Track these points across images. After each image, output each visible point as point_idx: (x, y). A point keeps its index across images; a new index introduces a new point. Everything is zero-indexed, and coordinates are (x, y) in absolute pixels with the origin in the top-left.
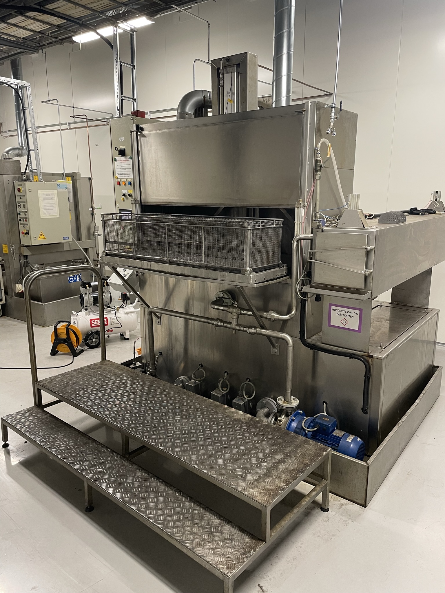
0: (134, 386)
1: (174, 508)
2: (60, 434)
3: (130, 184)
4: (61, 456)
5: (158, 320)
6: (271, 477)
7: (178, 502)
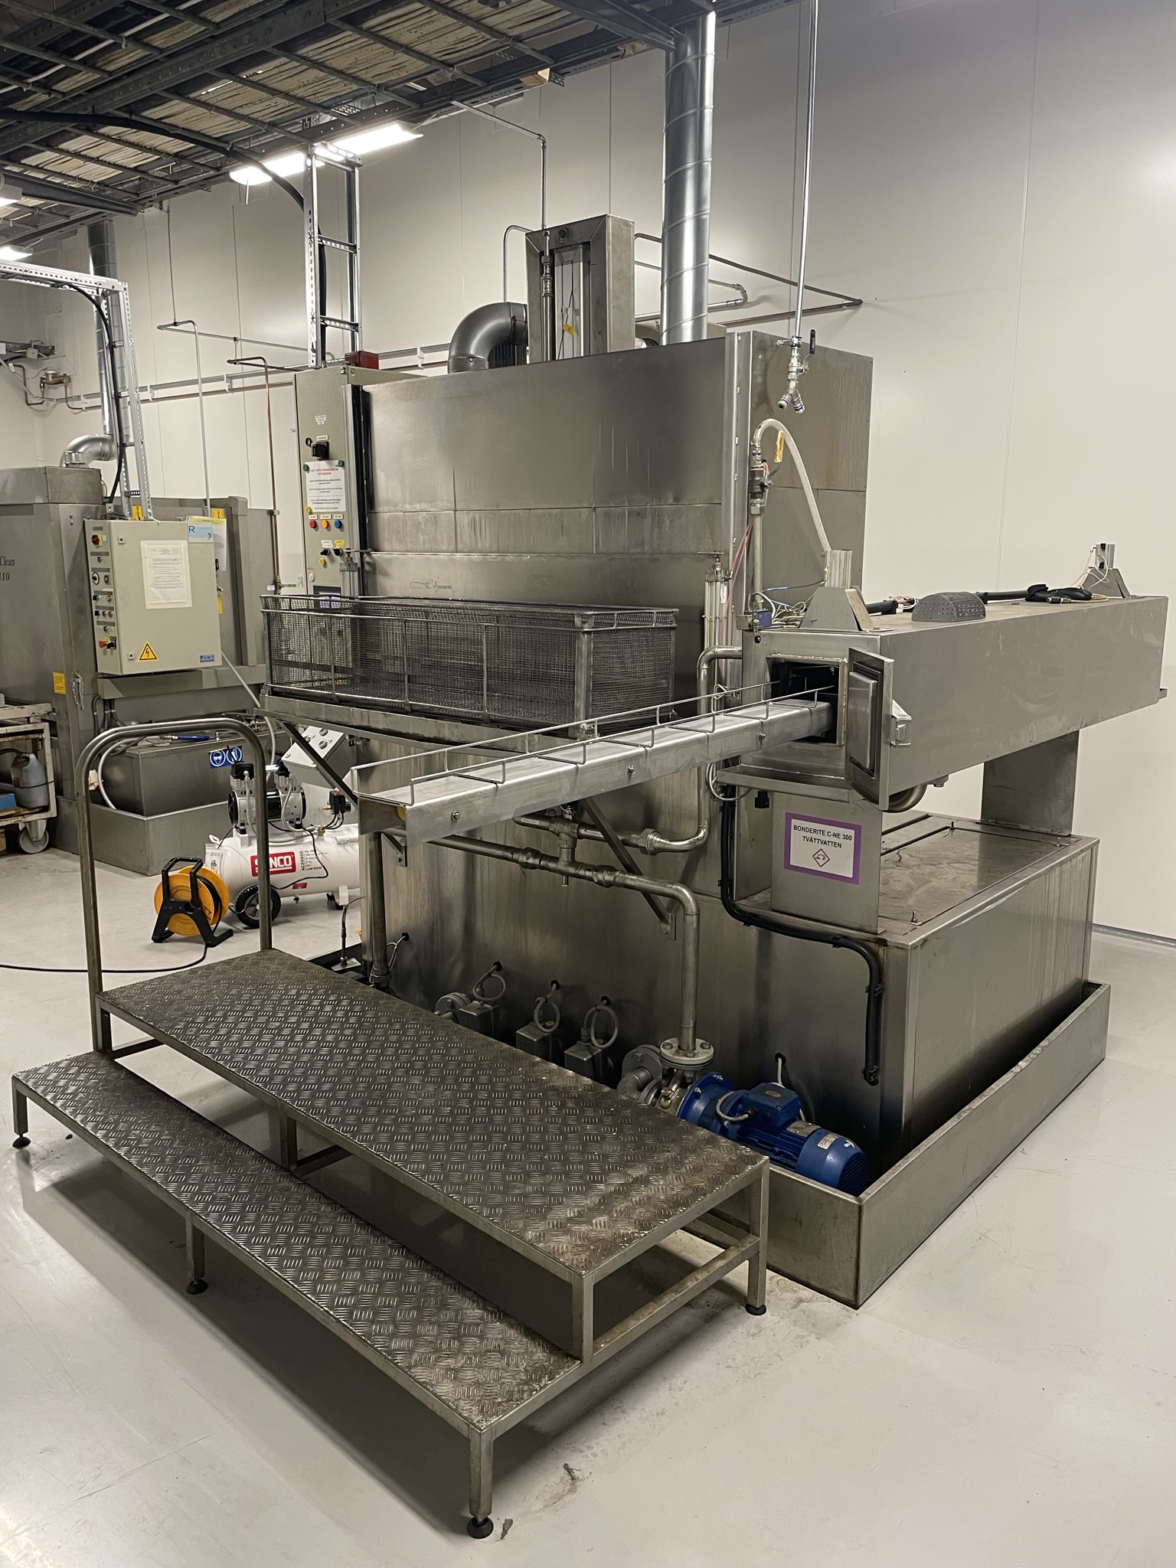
0: (328, 1008)
1: (381, 1282)
2: (143, 1115)
3: (340, 525)
4: (139, 1163)
5: (400, 855)
6: (610, 1213)
7: (392, 1270)
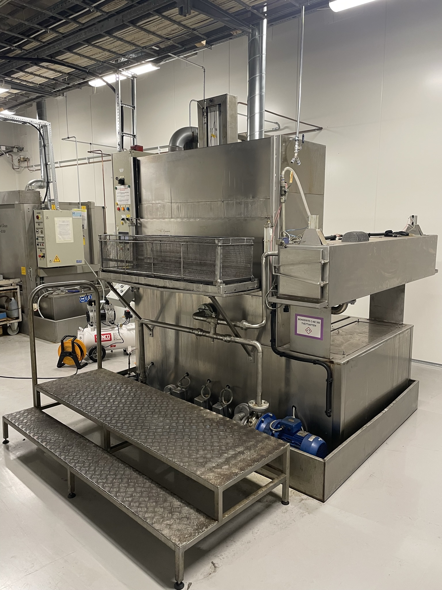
0: (123, 390)
1: (142, 492)
2: (52, 431)
3: (128, 209)
4: (50, 448)
5: (150, 333)
6: (229, 465)
7: (146, 488)
